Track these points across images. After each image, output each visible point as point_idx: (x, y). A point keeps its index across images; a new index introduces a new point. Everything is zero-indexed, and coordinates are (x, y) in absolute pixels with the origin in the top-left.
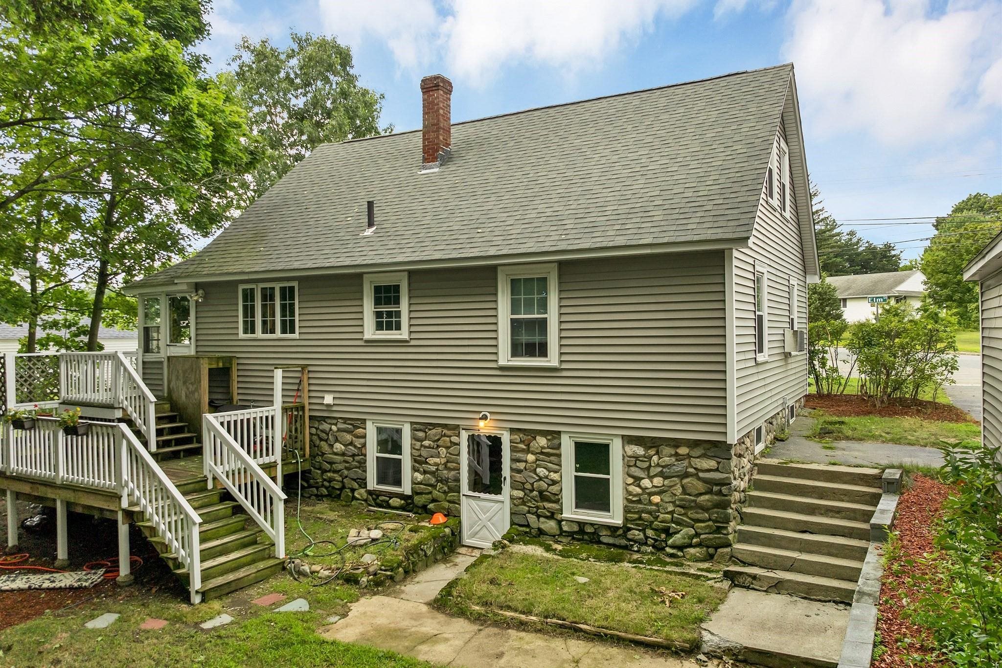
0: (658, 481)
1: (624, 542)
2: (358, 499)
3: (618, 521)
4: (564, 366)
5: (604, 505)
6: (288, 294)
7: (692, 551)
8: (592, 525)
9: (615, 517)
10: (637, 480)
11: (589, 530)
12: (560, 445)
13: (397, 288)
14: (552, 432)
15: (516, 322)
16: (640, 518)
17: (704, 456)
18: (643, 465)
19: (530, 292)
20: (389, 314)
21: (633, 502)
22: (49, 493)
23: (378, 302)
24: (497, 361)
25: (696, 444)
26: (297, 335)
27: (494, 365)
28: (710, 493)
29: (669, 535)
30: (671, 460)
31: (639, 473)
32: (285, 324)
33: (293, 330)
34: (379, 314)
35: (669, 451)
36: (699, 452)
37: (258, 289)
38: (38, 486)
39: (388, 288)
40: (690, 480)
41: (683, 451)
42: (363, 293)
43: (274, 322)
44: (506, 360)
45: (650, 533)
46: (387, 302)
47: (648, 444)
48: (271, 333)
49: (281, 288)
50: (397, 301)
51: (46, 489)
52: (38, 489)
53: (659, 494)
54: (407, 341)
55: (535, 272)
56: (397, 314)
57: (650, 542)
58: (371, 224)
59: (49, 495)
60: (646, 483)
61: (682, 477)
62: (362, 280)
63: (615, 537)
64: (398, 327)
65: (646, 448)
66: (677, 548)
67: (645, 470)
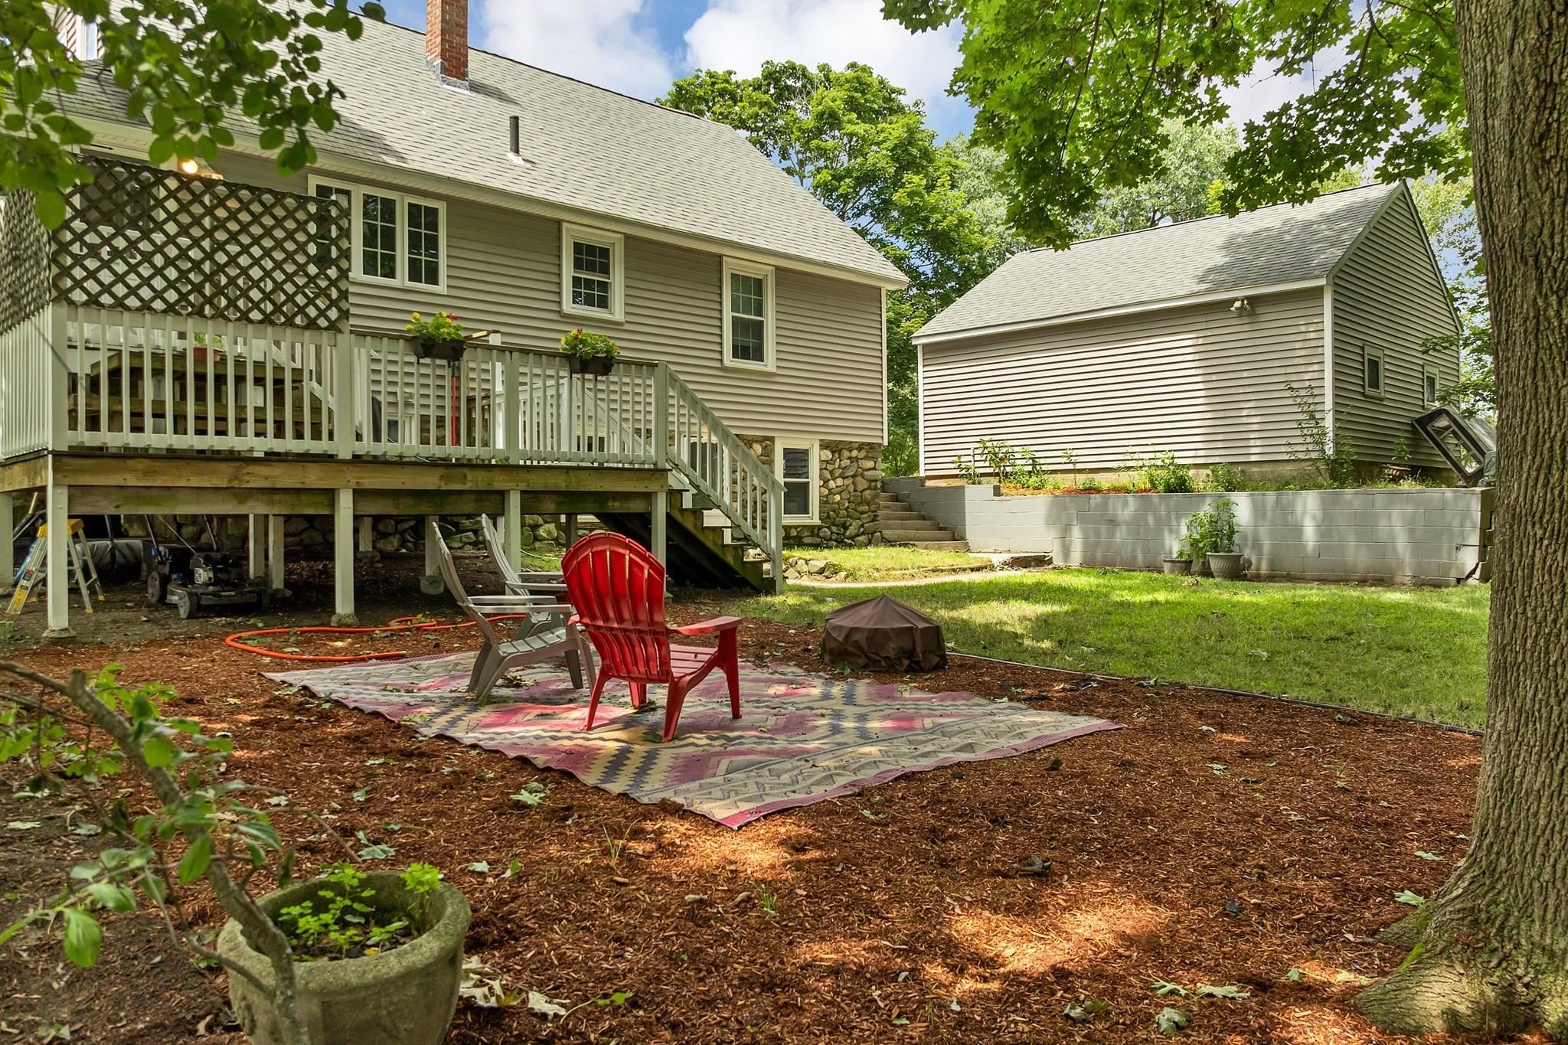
0: (839, 482)
1: (818, 540)
2: (543, 539)
3: (816, 521)
4: (780, 372)
5: (804, 509)
6: (423, 219)
7: (860, 538)
8: (796, 527)
9: (814, 518)
10: (826, 482)
11: (794, 533)
12: (772, 451)
13: (605, 253)
14: (767, 438)
15: (736, 322)
16: (828, 517)
17: (866, 458)
18: (830, 467)
19: (747, 291)
20: (589, 283)
21: (824, 502)
22: (499, 482)
23: (578, 265)
24: (721, 361)
25: (860, 447)
26: (442, 288)
27: (718, 365)
28: (869, 488)
29: (846, 528)
30: (848, 462)
31: (827, 475)
32: (414, 265)
33: (433, 279)
34: (576, 281)
35: (846, 454)
36: (863, 454)
37: (358, 192)
38: (466, 471)
39: (591, 250)
40: (859, 479)
41: (855, 453)
42: (560, 248)
43: (393, 258)
44: (728, 360)
45: (834, 529)
46: (591, 267)
47: (834, 447)
48: (384, 275)
49: (410, 205)
50: (605, 270)
51: (490, 474)
52: (465, 476)
53: (840, 493)
54: (621, 324)
55: (753, 271)
56: (604, 287)
57: (834, 537)
58: (516, 150)
59: (498, 486)
60: (832, 484)
61: (854, 476)
62: (560, 230)
63: (812, 536)
64: (603, 303)
65: (833, 453)
66: (852, 538)
67: (831, 472)
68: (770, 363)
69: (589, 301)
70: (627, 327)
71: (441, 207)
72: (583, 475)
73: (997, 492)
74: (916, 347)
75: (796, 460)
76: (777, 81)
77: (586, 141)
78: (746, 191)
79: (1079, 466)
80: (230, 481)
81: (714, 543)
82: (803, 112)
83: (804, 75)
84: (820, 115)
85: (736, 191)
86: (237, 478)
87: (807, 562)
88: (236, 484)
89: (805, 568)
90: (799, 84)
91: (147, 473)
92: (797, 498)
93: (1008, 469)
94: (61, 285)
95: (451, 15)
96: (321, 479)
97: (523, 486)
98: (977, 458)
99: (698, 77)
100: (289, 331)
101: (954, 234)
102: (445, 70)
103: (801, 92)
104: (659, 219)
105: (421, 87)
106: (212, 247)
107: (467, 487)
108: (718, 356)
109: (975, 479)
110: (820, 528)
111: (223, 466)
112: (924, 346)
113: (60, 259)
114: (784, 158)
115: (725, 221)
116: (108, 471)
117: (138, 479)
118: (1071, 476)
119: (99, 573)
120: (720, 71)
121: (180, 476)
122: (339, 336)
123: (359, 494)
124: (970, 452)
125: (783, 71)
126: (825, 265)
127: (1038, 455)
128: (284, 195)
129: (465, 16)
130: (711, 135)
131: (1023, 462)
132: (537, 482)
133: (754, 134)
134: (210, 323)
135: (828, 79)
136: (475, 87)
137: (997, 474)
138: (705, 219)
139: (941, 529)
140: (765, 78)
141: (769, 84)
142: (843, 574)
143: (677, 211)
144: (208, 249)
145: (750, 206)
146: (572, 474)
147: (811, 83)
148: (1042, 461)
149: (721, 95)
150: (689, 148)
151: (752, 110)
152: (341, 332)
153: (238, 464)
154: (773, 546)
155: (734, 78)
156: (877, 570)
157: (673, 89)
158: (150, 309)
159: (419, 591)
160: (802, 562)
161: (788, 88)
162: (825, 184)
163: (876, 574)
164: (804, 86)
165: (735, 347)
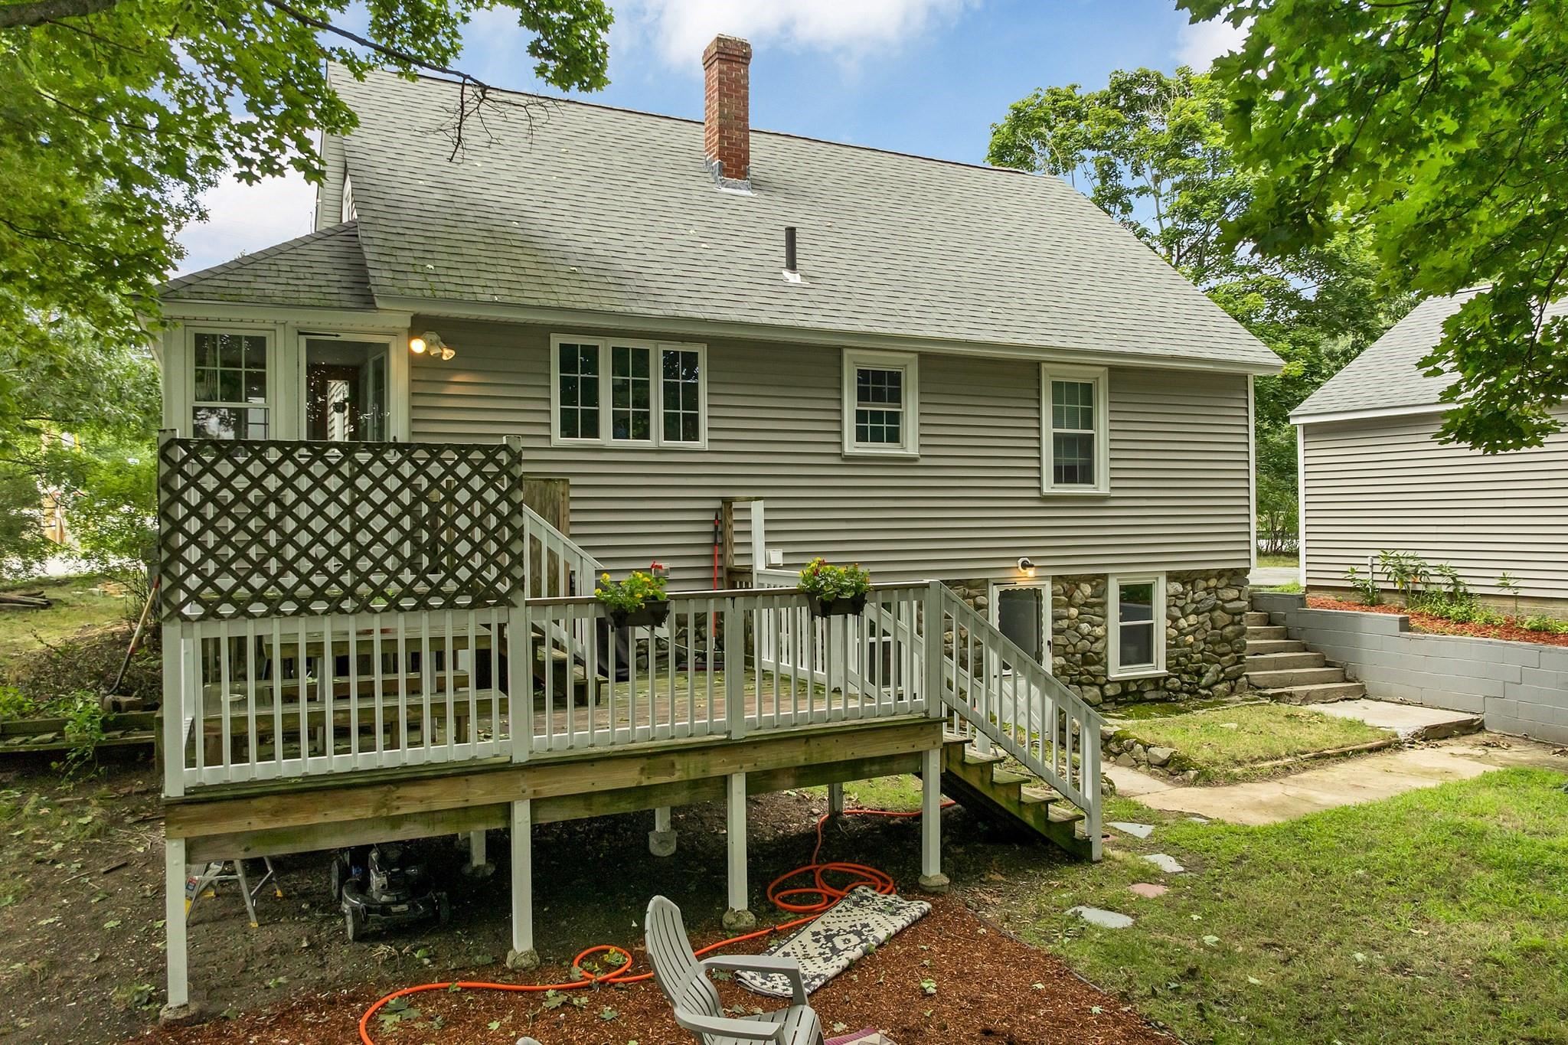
0: (1192, 619)
1: (1165, 694)
3: (1162, 671)
4: (1114, 493)
5: (1146, 657)
7: (1220, 687)
8: (1135, 681)
9: (1158, 667)
11: (1133, 688)
12: (1105, 591)
13: (895, 378)
14: (1098, 576)
15: (1057, 438)
16: (1178, 664)
17: (1228, 586)
18: (1181, 603)
19: (1072, 400)
20: (877, 416)
21: (1172, 645)
22: (717, 766)
23: (863, 396)
24: (1040, 489)
25: (1220, 574)
26: (702, 444)
27: (1035, 494)
28: (1232, 623)
29: (1199, 674)
30: (1203, 594)
31: (1177, 613)
32: (670, 422)
33: (692, 433)
34: (861, 416)
35: (1202, 584)
36: (1224, 582)
37: (605, 349)
38: (674, 758)
39: (879, 376)
40: (1218, 613)
41: (1213, 583)
42: (840, 380)
43: (647, 416)
44: (1049, 487)
45: (1185, 678)
46: (879, 397)
47: (1185, 578)
48: (636, 437)
49: (666, 353)
50: (896, 397)
51: (705, 758)
52: (673, 765)
53: (1193, 633)
54: (915, 459)
55: (1078, 376)
56: (894, 417)
57: (1186, 687)
58: (792, 266)
59: (716, 771)
60: (1183, 623)
61: (1211, 611)
62: (840, 358)
63: (1157, 689)
64: (894, 437)
65: (1184, 584)
66: (1208, 687)
67: (1182, 609)
68: (1101, 486)
69: (877, 437)
70: (923, 462)
71: (702, 351)
72: (828, 743)
73: (1405, 625)
74: (1294, 428)
75: (1136, 597)
76: (1127, 92)
77: (882, 233)
78: (1076, 267)
79: (1522, 593)
80: (376, 810)
81: (1008, 800)
82: (1158, 124)
83: (1159, 82)
84: (1178, 130)
85: (1065, 268)
86: (385, 806)
87: (1146, 748)
88: (384, 812)
89: (1143, 756)
90: (1153, 92)
91: (276, 813)
92: (1137, 645)
93: (1420, 587)
94: (173, 599)
95: (730, 108)
96: (491, 793)
97: (749, 767)
98: (1377, 569)
99: (1038, 96)
100: (449, 614)
101: (1344, 255)
102: (723, 171)
103: (1155, 102)
104: (962, 333)
105: (696, 196)
106: (352, 525)
107: (675, 778)
108: (1035, 484)
109: (1373, 598)
110: (1167, 678)
111: (367, 793)
112: (1305, 426)
113: (172, 569)
114: (1137, 174)
115: (1044, 317)
116: (230, 816)
117: (266, 822)
118: (1510, 604)
119: (274, 868)
120: (1063, 88)
121: (316, 811)
122: (512, 611)
123: (536, 804)
124: (1368, 561)
125: (1134, 81)
126: (1173, 358)
127: (1459, 572)
128: (441, 448)
129: (746, 106)
130: (1038, 192)
131: (1440, 580)
132: (767, 759)
133: (1102, 154)
134: (352, 618)
135: (1187, 83)
136: (755, 186)
137: (1404, 592)
138: (1019, 319)
139: (1327, 665)
140: (1114, 90)
141: (1118, 97)
142: (1192, 773)
143: (985, 314)
144: (348, 530)
145: (1079, 289)
146: (813, 742)
147: (1167, 90)
148: (1467, 581)
149: (1064, 113)
150: (1008, 218)
151: (1098, 129)
152: (514, 606)
153: (385, 788)
154: (1089, 796)
155: (1078, 93)
156: (1239, 763)
157: (1010, 113)
158: (278, 612)
159: (648, 854)
160: (1139, 747)
161: (1140, 98)
162: (1185, 208)
163: (1237, 770)
164: (1158, 95)
165: (1057, 469)
